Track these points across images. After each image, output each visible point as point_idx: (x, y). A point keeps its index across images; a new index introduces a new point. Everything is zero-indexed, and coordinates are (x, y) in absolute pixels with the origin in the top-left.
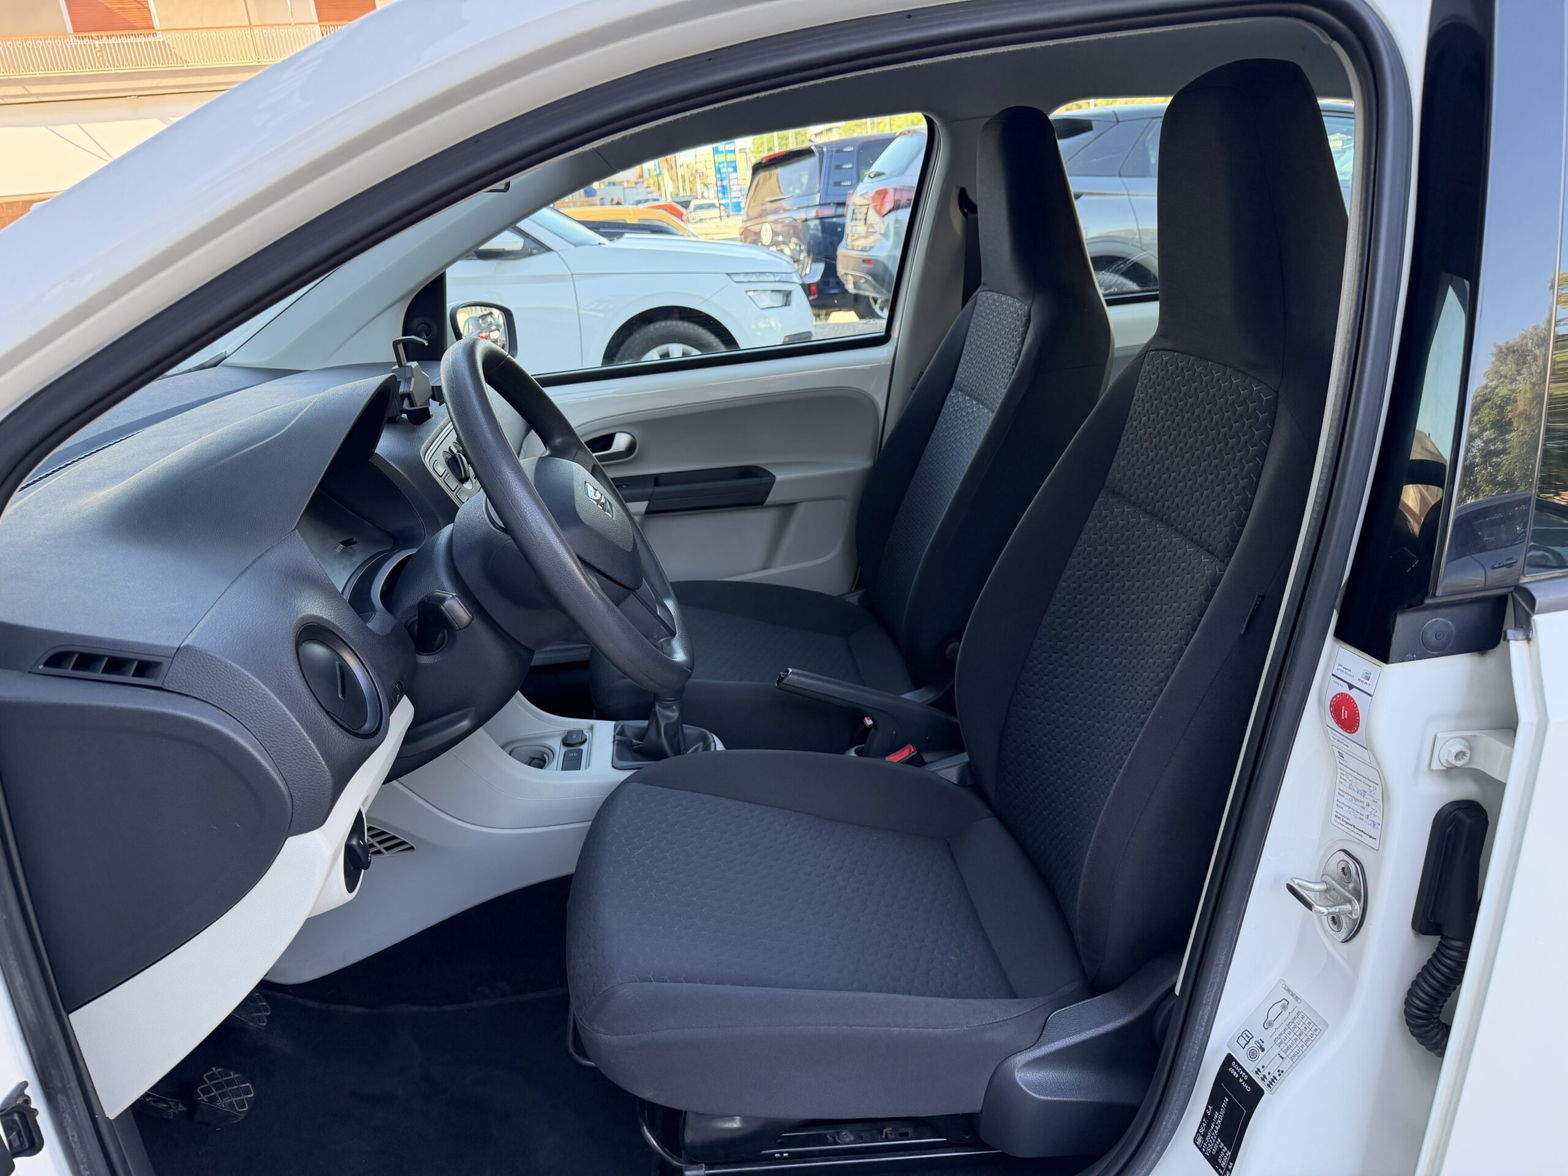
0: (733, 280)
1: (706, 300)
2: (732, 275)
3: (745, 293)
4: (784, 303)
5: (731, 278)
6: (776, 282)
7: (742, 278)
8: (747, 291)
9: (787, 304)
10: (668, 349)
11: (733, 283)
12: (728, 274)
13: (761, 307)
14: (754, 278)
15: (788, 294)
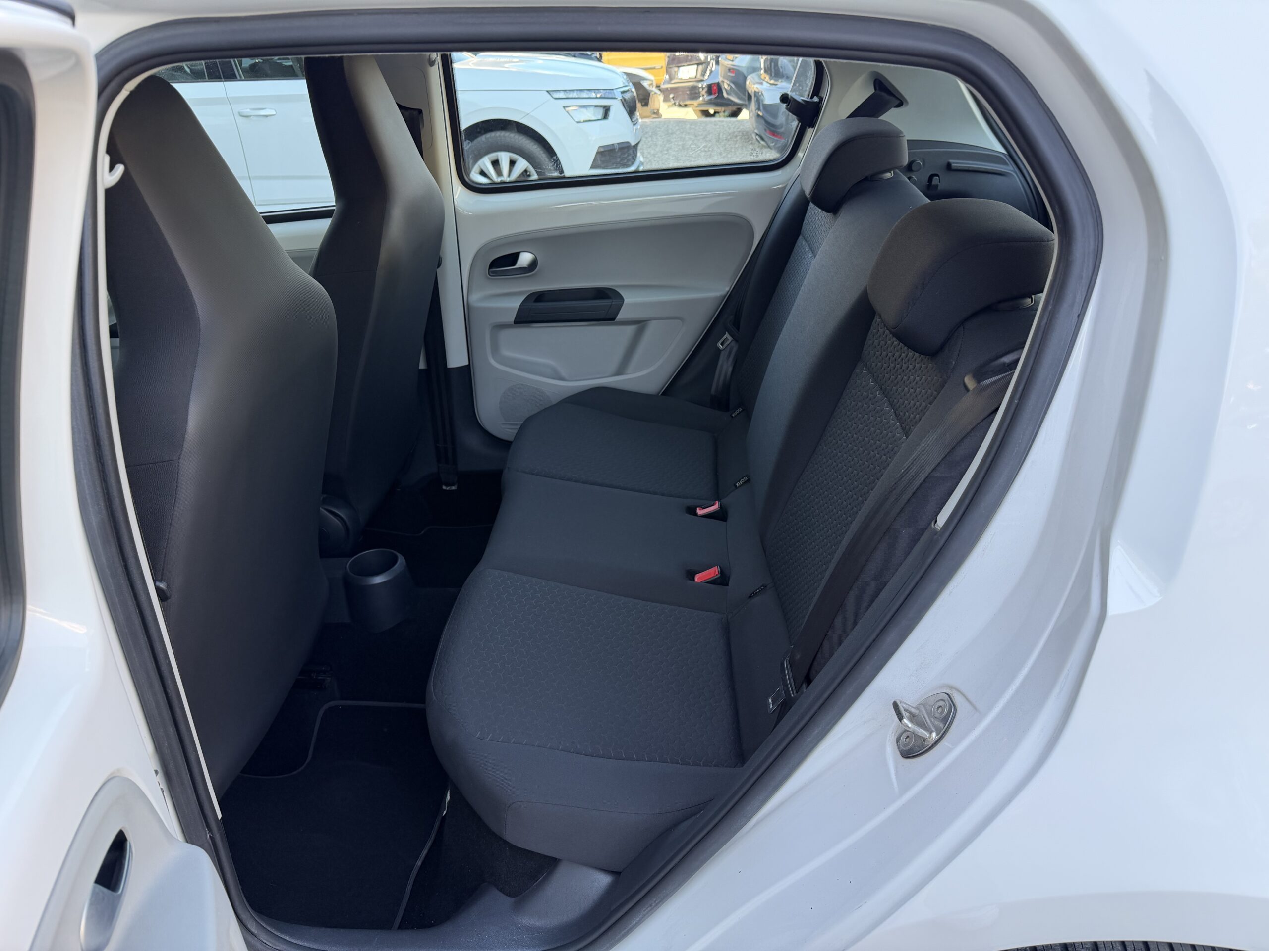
0: (552, 97)
1: (528, 114)
2: (551, 93)
3: (562, 108)
4: (603, 117)
5: (549, 93)
6: (597, 98)
7: (562, 95)
8: (564, 107)
9: (606, 116)
10: (497, 156)
11: (554, 100)
12: (547, 91)
13: (577, 120)
14: (575, 95)
15: (607, 110)
